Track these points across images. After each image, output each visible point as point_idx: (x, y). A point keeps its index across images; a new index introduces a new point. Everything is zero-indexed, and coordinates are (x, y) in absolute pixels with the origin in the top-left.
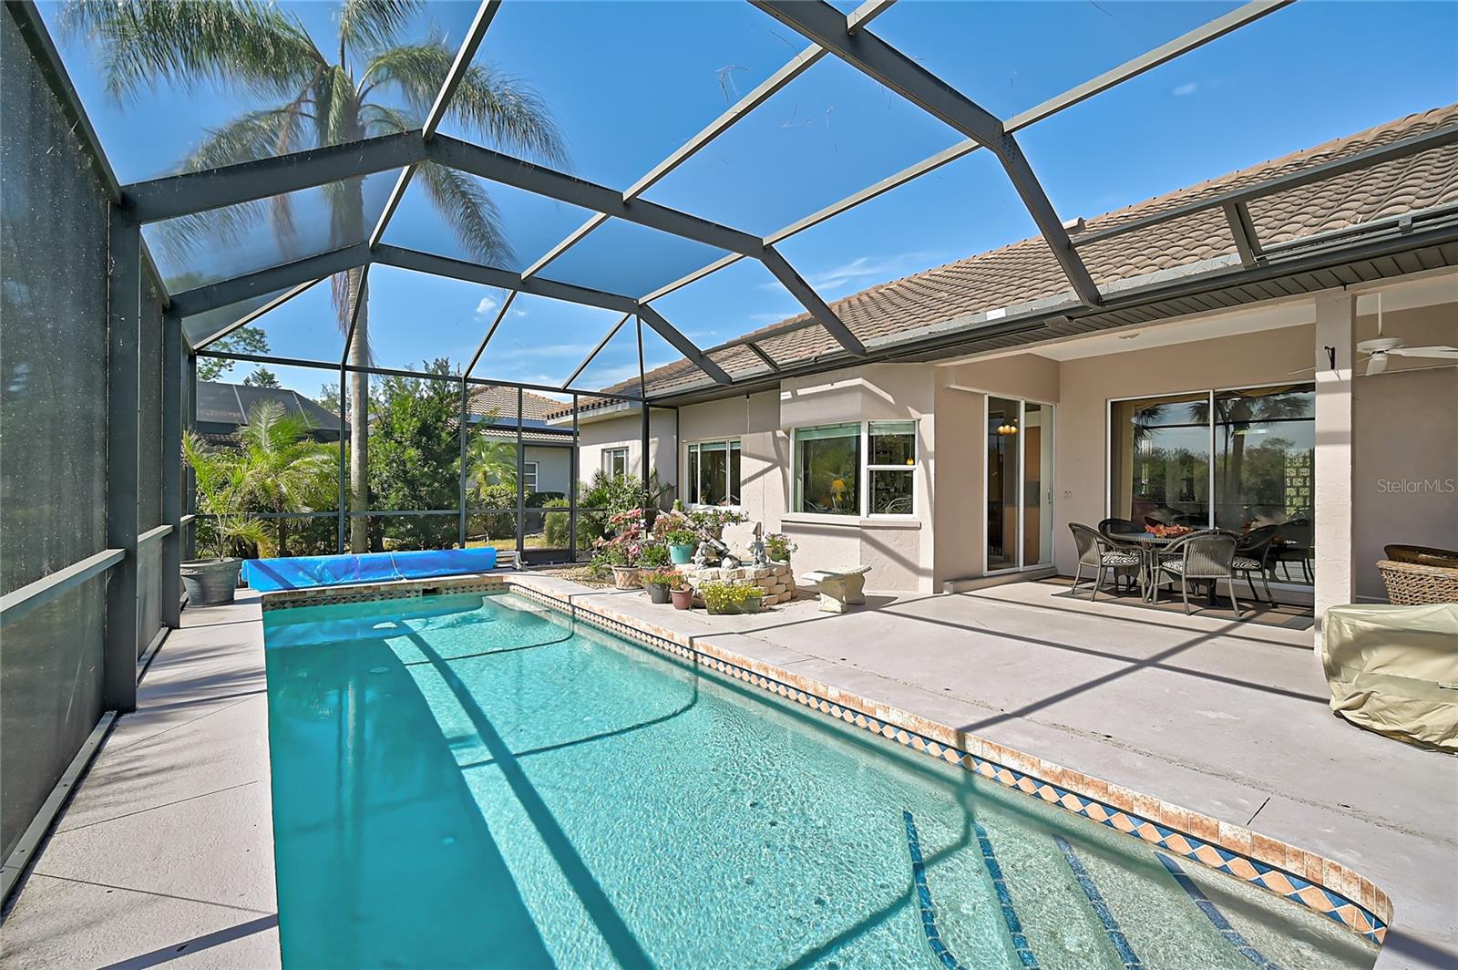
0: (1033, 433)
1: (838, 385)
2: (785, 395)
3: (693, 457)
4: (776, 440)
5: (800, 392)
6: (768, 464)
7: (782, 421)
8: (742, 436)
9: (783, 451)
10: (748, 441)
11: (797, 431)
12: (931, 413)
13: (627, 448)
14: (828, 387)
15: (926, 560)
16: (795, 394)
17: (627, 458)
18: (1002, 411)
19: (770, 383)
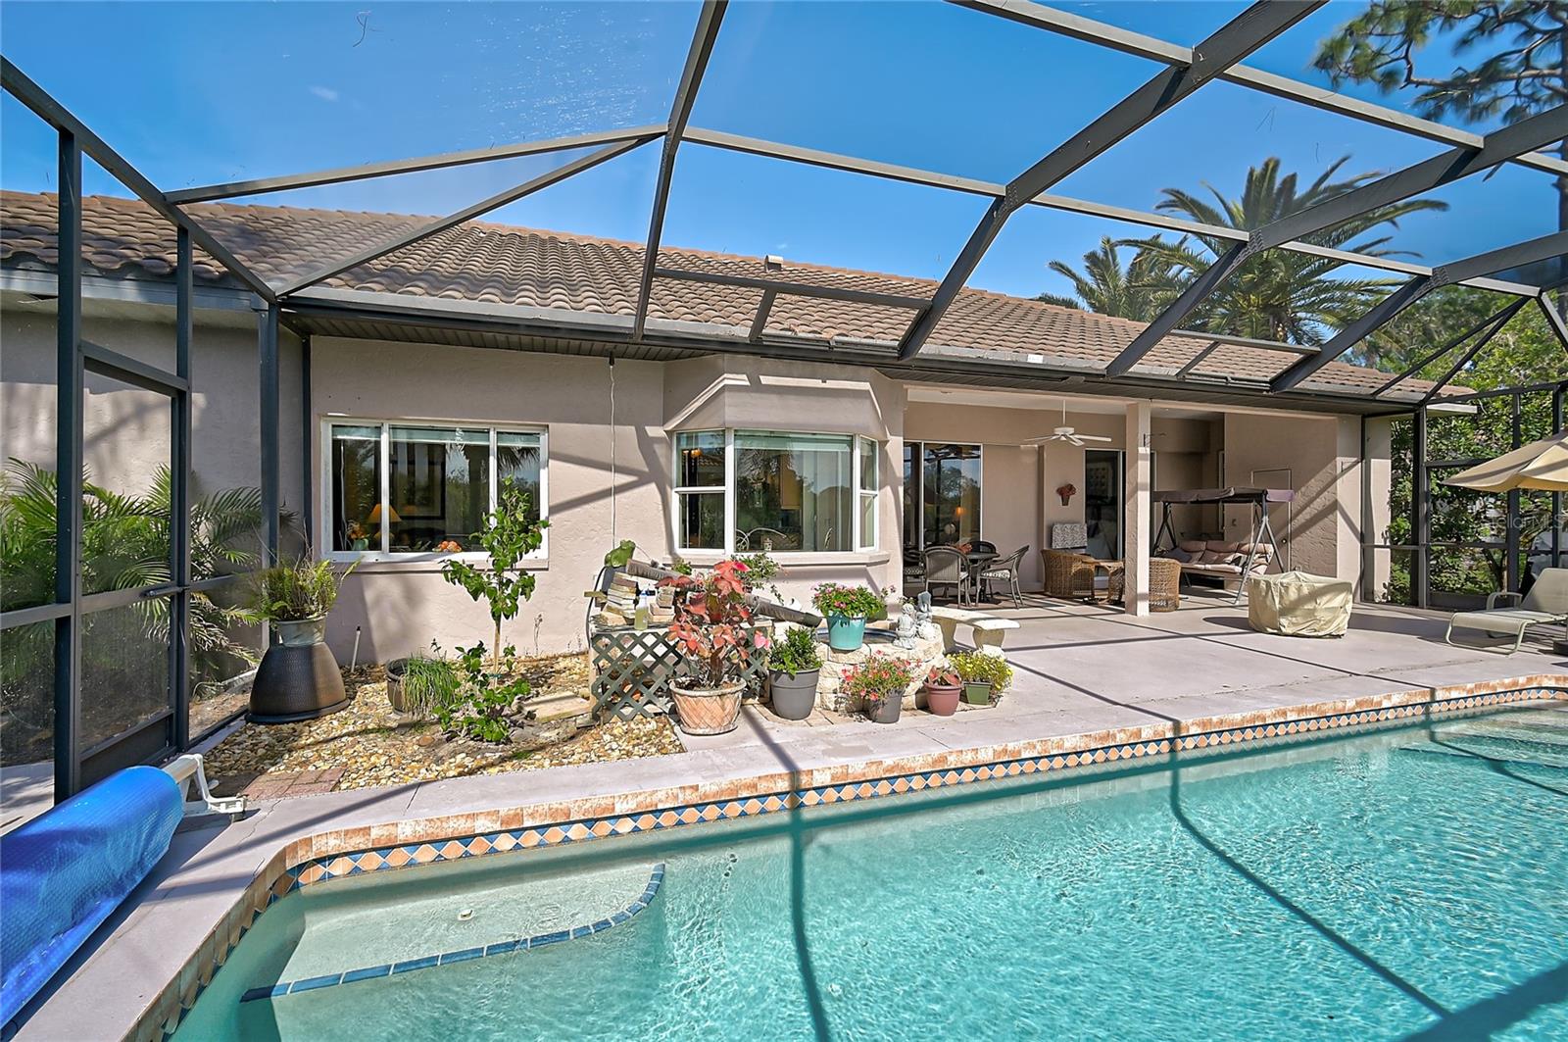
1: (831, 384)
4: (644, 440)
5: (765, 380)
6: (627, 478)
8: (541, 425)
10: (560, 435)
12: (900, 436)
14: (817, 383)
16: (755, 380)
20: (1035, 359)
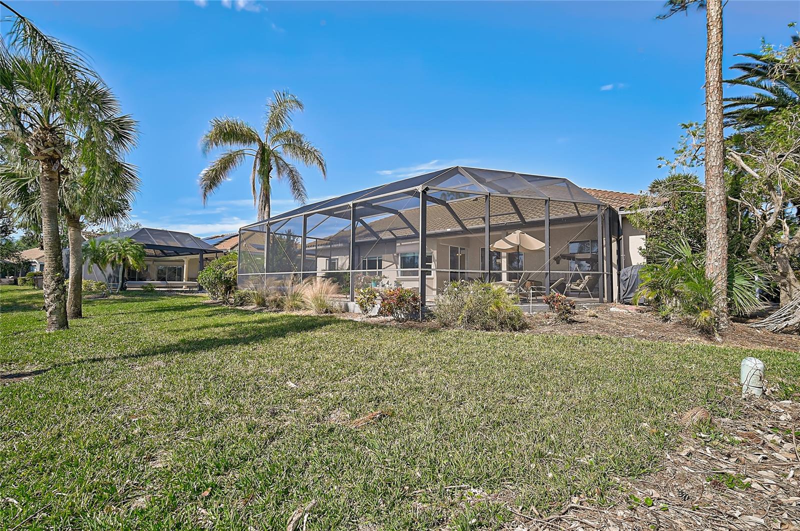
0: (463, 256)
1: (413, 242)
2: (398, 244)
3: (364, 261)
4: (394, 256)
5: (402, 244)
6: (391, 263)
7: (397, 251)
8: (383, 255)
9: (396, 260)
10: (385, 256)
11: (401, 254)
12: (436, 251)
13: (338, 259)
14: (410, 243)
15: (435, 287)
16: (401, 244)
17: (338, 263)
18: (454, 251)
19: (393, 241)
20: (449, 230)
